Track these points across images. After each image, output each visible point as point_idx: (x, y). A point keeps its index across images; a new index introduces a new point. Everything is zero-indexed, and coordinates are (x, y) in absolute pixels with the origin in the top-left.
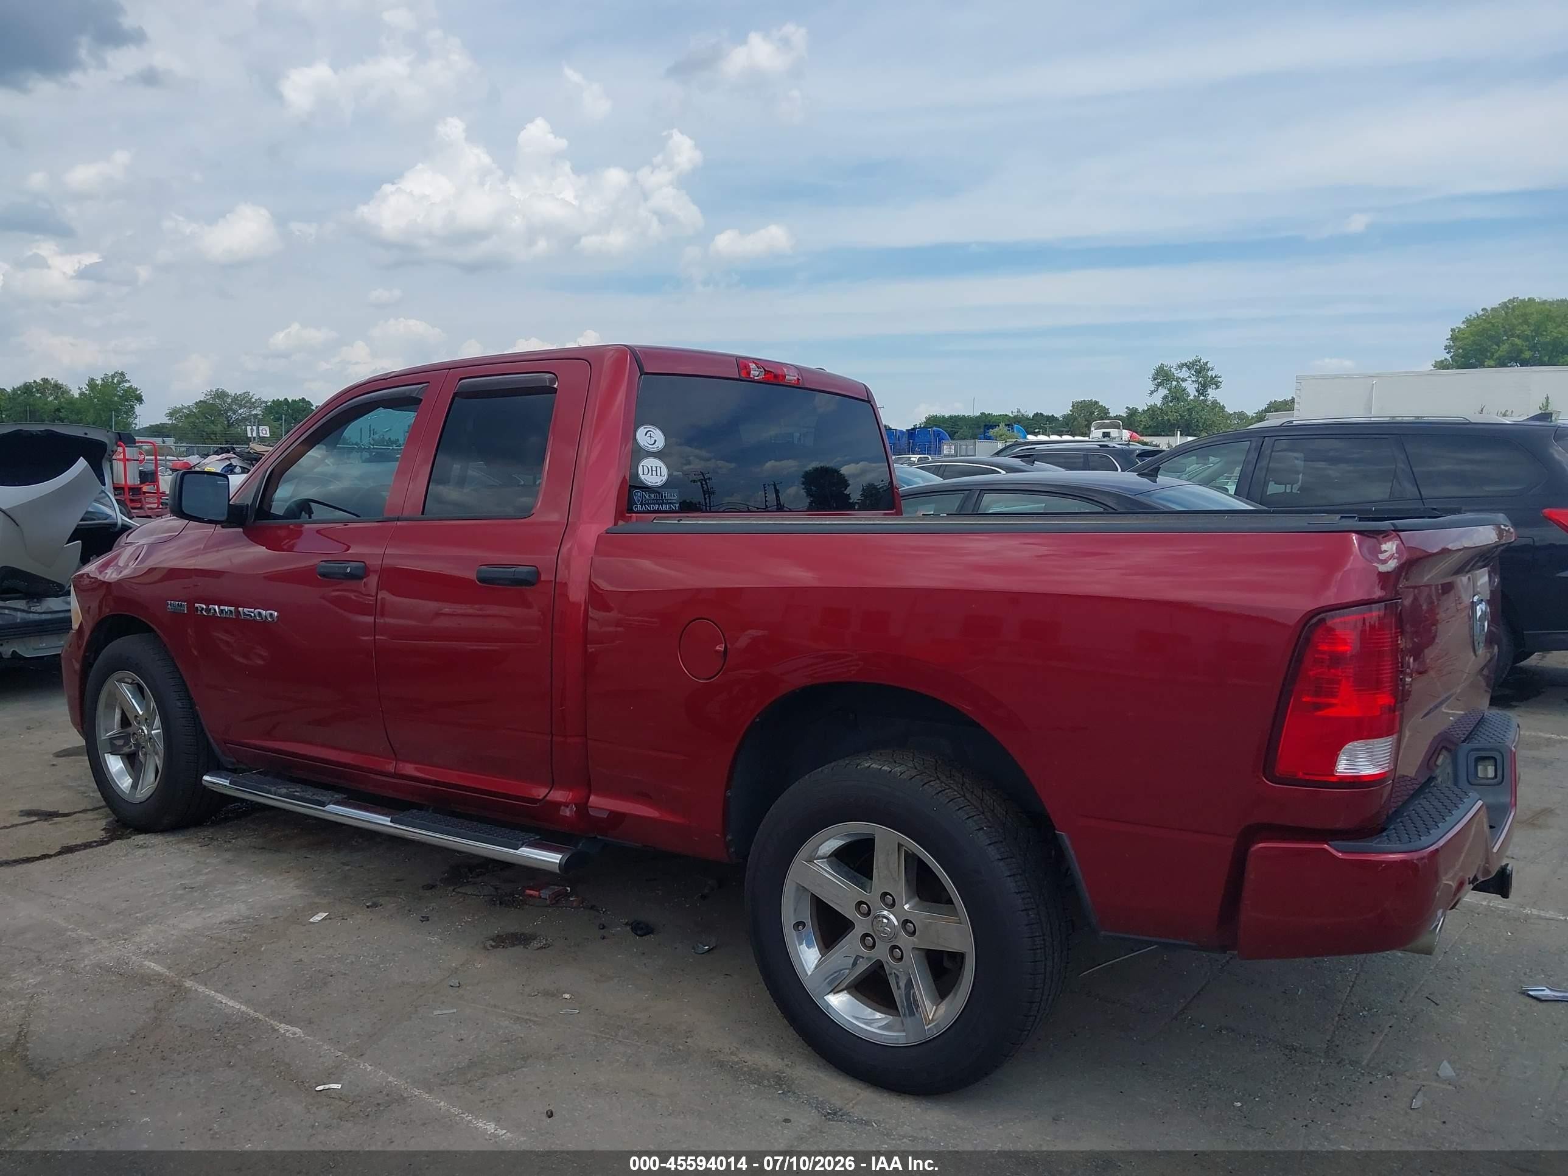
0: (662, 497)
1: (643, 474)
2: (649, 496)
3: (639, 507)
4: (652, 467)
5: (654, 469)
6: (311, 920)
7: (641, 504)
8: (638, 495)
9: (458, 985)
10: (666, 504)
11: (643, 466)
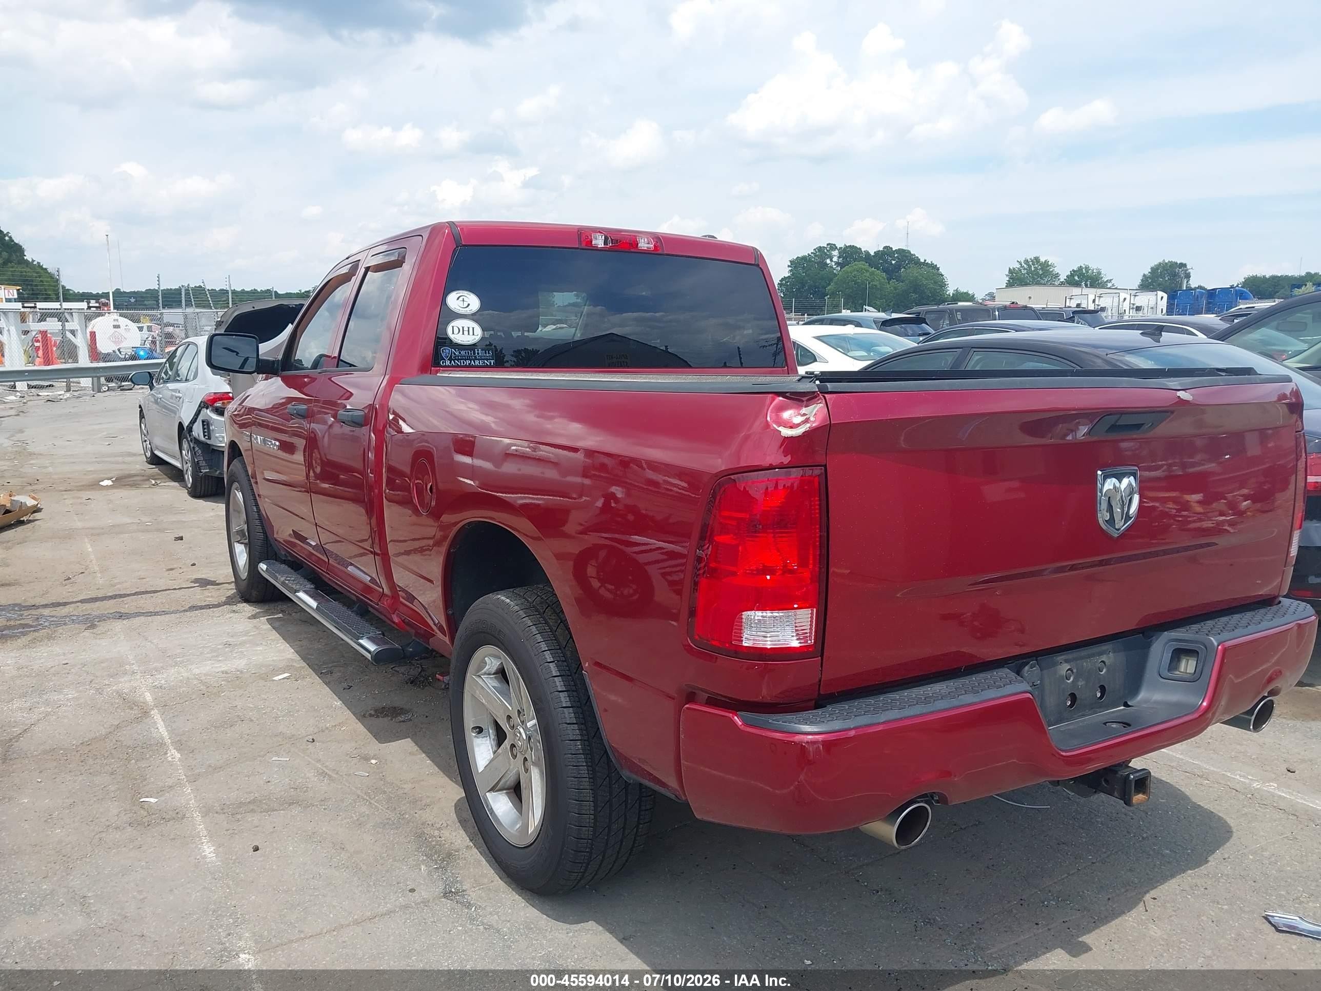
0: (474, 354)
1: (453, 333)
2: (460, 353)
3: (448, 363)
4: (463, 328)
5: (466, 329)
6: (274, 678)
7: (450, 360)
8: (446, 351)
9: (311, 740)
10: (479, 360)
11: (453, 327)
